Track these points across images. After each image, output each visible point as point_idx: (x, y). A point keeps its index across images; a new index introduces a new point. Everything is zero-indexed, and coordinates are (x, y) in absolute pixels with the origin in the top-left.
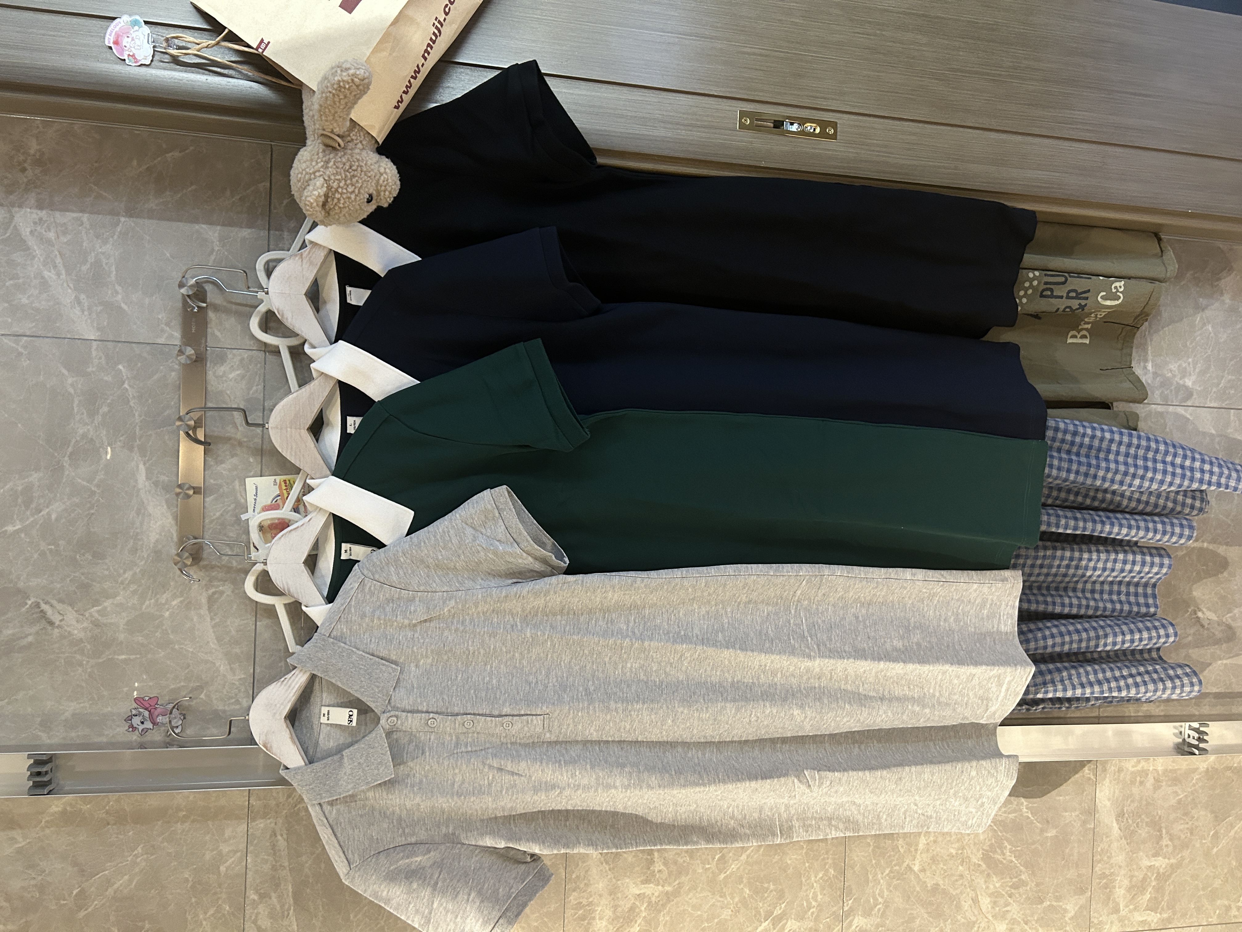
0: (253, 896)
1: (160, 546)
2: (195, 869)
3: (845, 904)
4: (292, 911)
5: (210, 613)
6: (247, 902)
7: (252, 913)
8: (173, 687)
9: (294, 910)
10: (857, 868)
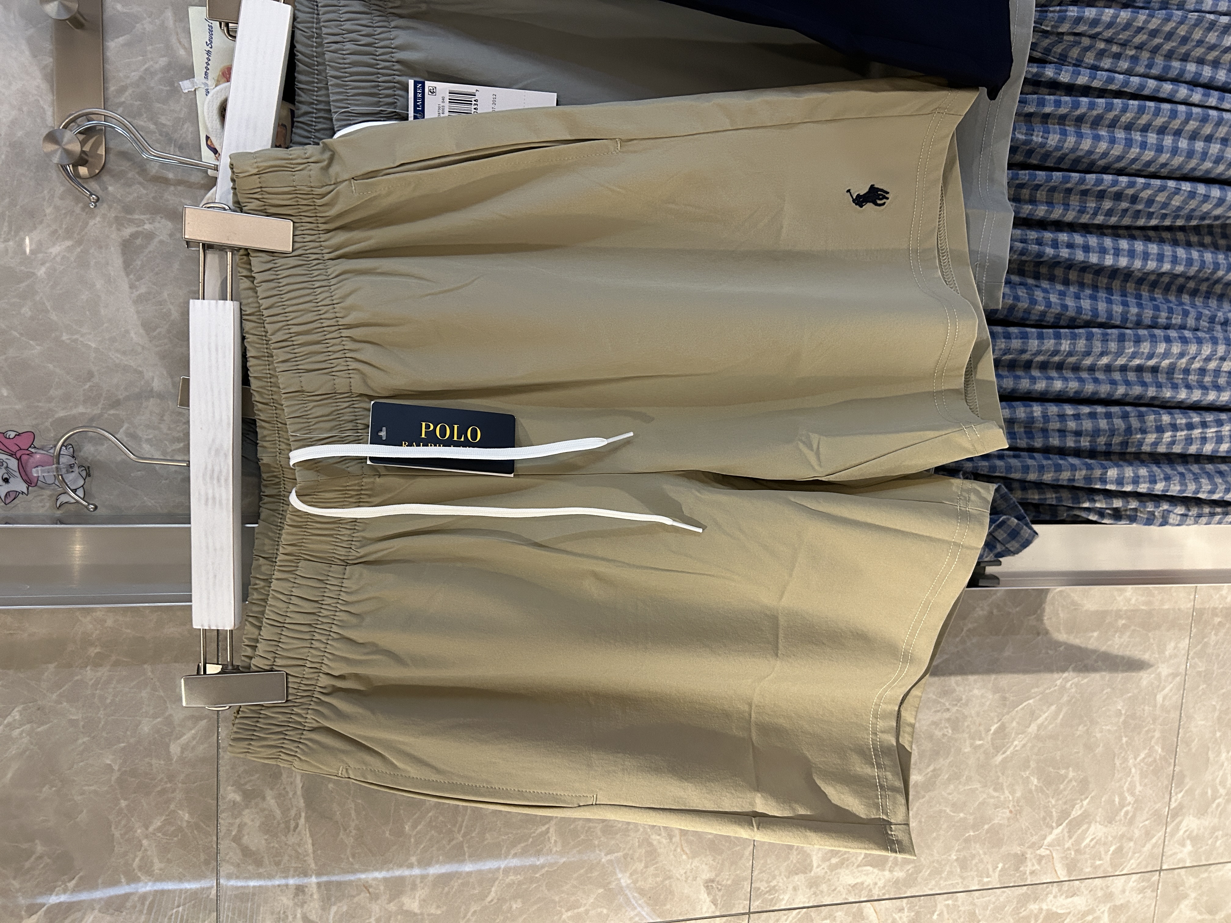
0: (231, 795)
1: (20, 133)
2: (124, 748)
3: (1173, 800)
4: (302, 821)
5: (128, 275)
6: (222, 807)
7: (231, 824)
8: (61, 414)
9: (307, 818)
10: (1194, 745)
